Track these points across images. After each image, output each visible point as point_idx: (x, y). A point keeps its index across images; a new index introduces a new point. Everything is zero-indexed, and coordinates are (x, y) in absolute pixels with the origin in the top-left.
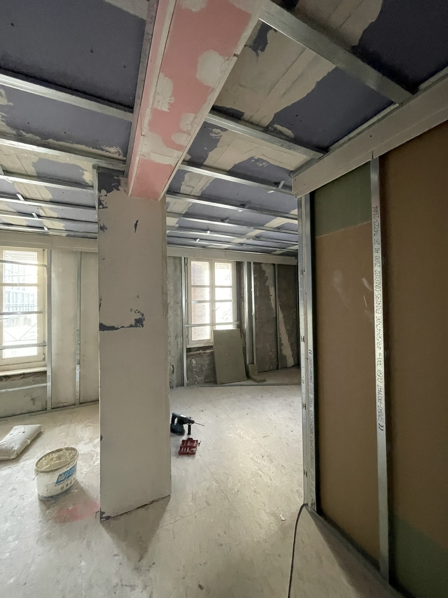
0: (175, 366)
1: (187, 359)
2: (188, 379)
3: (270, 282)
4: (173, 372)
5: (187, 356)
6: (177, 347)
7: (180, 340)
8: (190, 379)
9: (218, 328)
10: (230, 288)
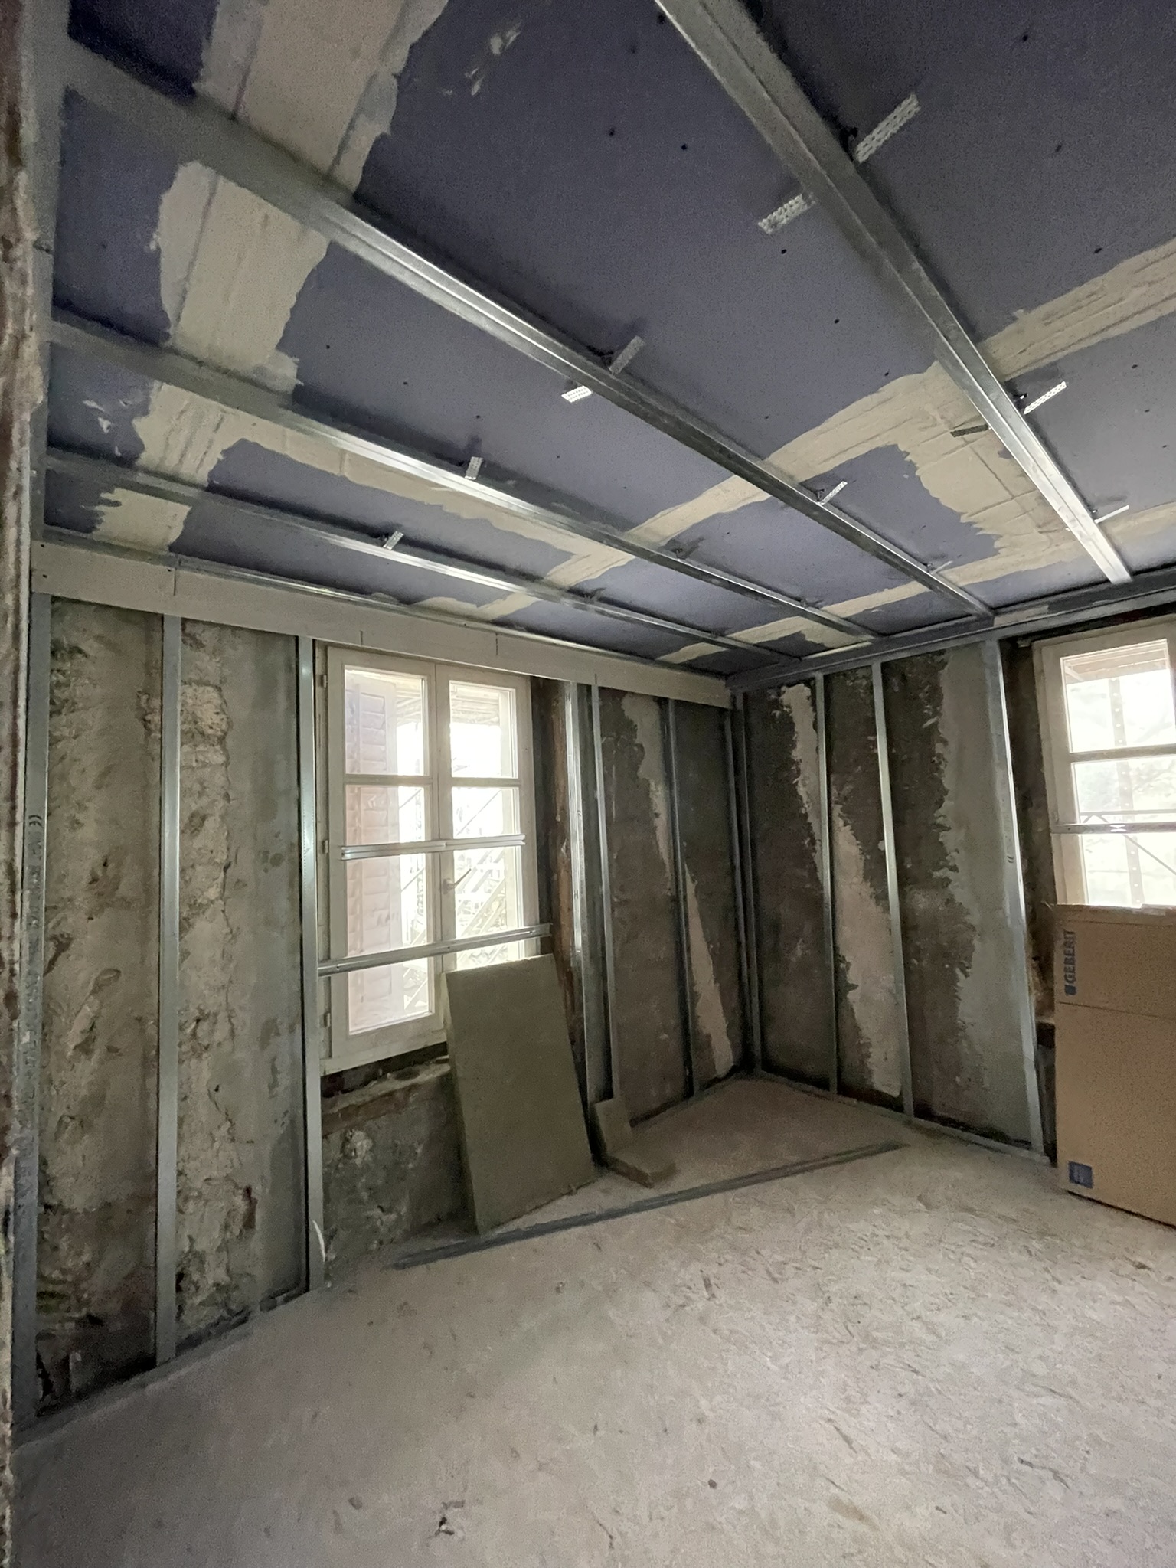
0: (257, 1191)
1: (325, 1137)
2: (329, 1238)
3: (650, 766)
4: (249, 1222)
5: (327, 1120)
6: (273, 1085)
7: (285, 1046)
8: (343, 1235)
9: (466, 962)
10: (510, 790)
